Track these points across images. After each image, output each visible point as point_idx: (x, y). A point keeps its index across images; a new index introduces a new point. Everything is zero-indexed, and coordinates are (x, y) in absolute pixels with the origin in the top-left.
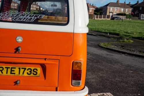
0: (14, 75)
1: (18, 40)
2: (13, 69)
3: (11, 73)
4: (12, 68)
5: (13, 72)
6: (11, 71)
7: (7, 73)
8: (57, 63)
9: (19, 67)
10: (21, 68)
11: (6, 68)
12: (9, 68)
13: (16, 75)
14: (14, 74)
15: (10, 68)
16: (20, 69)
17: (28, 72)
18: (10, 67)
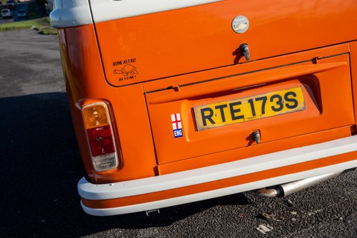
0: (241, 120)
1: (238, 26)
2: (235, 108)
3: (234, 118)
4: (231, 105)
5: (236, 114)
6: (233, 112)
7: (224, 120)
8: (346, 63)
9: (250, 98)
10: (254, 100)
11: (217, 108)
12: (225, 106)
13: (246, 120)
14: (242, 117)
15: (228, 106)
16: (251, 101)
17: (274, 104)
18: (228, 103)
